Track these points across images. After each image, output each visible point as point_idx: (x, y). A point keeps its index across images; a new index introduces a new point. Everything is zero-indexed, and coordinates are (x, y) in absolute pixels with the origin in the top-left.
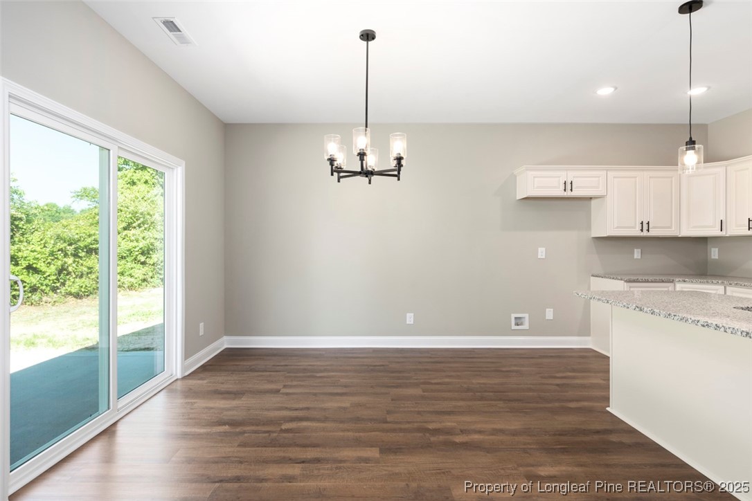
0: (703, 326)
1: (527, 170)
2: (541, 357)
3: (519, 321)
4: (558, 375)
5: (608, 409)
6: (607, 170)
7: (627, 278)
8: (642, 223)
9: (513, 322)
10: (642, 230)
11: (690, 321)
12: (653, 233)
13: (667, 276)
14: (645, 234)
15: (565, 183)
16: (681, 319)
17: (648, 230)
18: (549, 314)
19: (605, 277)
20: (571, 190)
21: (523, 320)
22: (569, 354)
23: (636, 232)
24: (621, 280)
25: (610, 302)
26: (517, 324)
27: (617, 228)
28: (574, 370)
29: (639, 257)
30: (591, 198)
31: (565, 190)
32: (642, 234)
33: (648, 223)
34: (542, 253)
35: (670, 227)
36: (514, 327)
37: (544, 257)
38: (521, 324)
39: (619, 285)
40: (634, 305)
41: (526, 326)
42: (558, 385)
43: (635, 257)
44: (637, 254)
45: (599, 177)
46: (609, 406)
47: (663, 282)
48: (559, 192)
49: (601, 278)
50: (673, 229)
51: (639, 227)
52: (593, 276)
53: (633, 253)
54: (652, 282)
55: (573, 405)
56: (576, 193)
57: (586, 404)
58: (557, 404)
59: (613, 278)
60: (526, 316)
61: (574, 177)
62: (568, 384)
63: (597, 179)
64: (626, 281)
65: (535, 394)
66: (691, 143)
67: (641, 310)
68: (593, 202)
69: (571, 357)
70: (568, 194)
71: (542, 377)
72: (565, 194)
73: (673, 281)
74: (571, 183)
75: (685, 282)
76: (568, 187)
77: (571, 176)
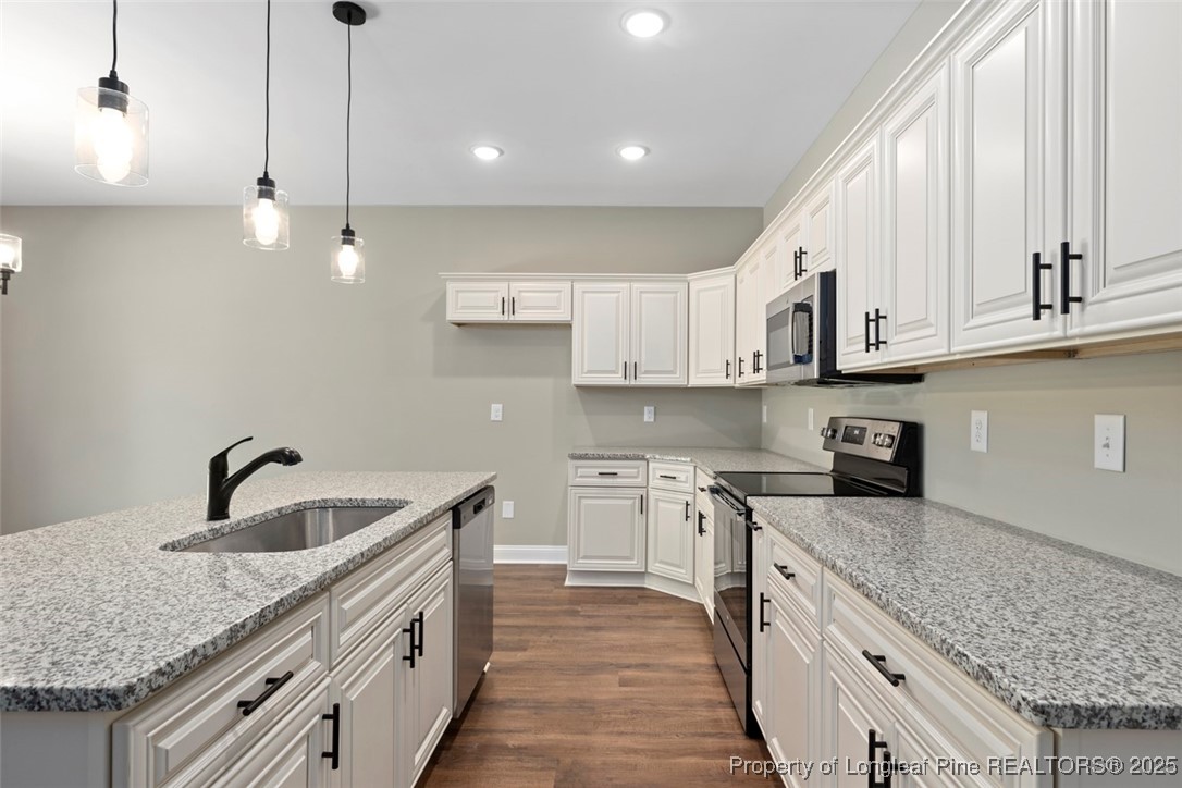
1: (446, 279)
6: (573, 280)
10: (625, 377)
12: (645, 380)
14: (631, 381)
15: (502, 301)
18: (507, 510)
23: (617, 379)
27: (589, 372)
29: (652, 420)
31: (503, 312)
32: (627, 382)
33: (635, 366)
34: (496, 412)
35: (673, 373)
37: (500, 419)
43: (646, 419)
44: (648, 415)
45: (560, 292)
47: (627, 459)
48: (495, 316)
50: (677, 375)
53: (643, 414)
56: (522, 317)
61: (517, 291)
66: (348, 234)
70: (511, 317)
72: (506, 318)
73: (643, 459)
74: (513, 301)
75: (654, 458)
76: (510, 307)
77: (514, 289)
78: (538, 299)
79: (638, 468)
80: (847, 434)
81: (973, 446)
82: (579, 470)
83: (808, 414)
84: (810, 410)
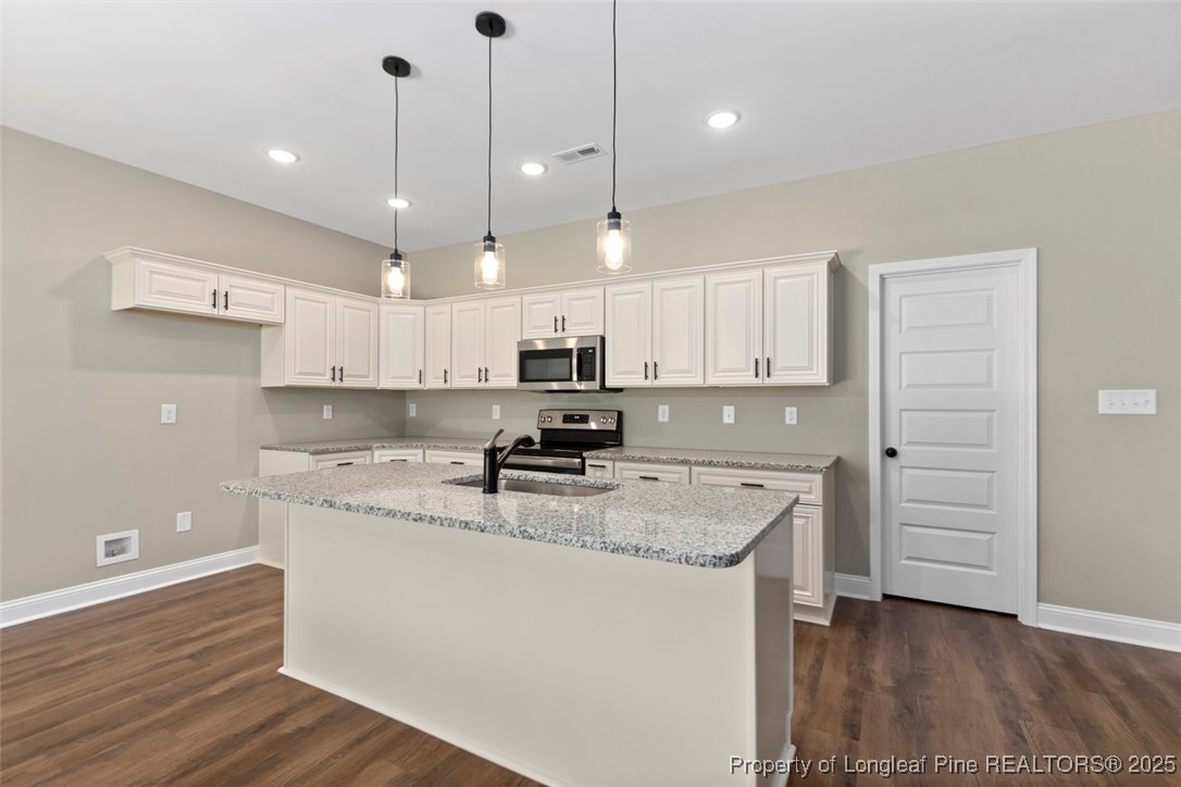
0: (415, 520)
1: (135, 255)
2: (163, 606)
3: (114, 548)
4: (194, 634)
5: (281, 670)
6: (286, 285)
7: (313, 448)
8: (334, 369)
9: (101, 550)
10: (333, 379)
11: (399, 515)
12: (348, 383)
13: (364, 442)
14: (337, 384)
15: (215, 294)
16: (387, 514)
17: (341, 379)
18: (184, 522)
19: (282, 449)
20: (226, 307)
21: (127, 542)
22: (219, 585)
23: (325, 381)
24: (305, 451)
25: (283, 497)
26: (110, 554)
27: (301, 374)
28: (226, 614)
29: (330, 417)
30: (261, 325)
31: (214, 305)
32: (333, 384)
33: (341, 370)
34: (168, 412)
35: (367, 377)
36: (102, 560)
37: (172, 420)
38: (122, 551)
39: (300, 462)
40: (321, 499)
41: (133, 552)
42: (191, 656)
43: (325, 417)
44: (327, 413)
45: (273, 293)
46: (282, 665)
47: (359, 450)
48: (203, 307)
49: (275, 452)
50: (370, 379)
51: (329, 375)
52: (262, 448)
53: (322, 412)
54: (346, 451)
55: (215, 690)
56: (232, 313)
57: (243, 676)
58: (185, 702)
59: (294, 450)
60: (134, 534)
61: (231, 286)
62: (212, 647)
63: (270, 296)
64: (312, 454)
65: (138, 696)
67: (331, 506)
68: (264, 332)
69: (224, 588)
70: (220, 312)
71: (159, 651)
72: (215, 311)
73: (369, 449)
74: (226, 296)
75: (383, 447)
76: (221, 301)
77: (225, 283)
78: (252, 298)
79: (365, 456)
80: (568, 419)
81: (660, 419)
82: (320, 464)
83: (491, 409)
84: (494, 407)
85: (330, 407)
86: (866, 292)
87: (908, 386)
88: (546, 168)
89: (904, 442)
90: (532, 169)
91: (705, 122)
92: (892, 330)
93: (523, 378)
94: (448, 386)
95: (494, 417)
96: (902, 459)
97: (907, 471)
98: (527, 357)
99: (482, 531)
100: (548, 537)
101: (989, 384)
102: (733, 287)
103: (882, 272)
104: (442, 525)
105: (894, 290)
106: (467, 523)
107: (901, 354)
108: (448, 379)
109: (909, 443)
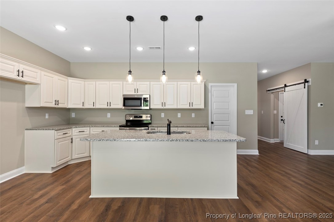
8: (56, 101)
15: (19, 71)
17: (58, 104)
19: (39, 129)
20: (22, 77)
23: (53, 105)
24: (53, 130)
27: (46, 102)
33: (58, 101)
35: (64, 104)
46: (91, 196)
48: (14, 76)
49: (35, 131)
50: (65, 105)
51: (54, 103)
52: (26, 130)
53: (45, 116)
54: (65, 129)
59: (46, 130)
61: (24, 69)
63: (36, 73)
64: (56, 130)
72: (18, 78)
75: (76, 127)
76: (21, 74)
77: (22, 67)
79: (70, 131)
80: (135, 117)
81: (162, 117)
82: (58, 134)
83: (107, 114)
84: (108, 114)
85: (48, 114)
86: (208, 89)
87: (215, 109)
88: (143, 49)
89: (214, 120)
90: (140, 49)
91: (188, 49)
92: (213, 97)
93: (124, 105)
94: (94, 107)
95: (108, 117)
96: (214, 124)
97: (215, 126)
98: (126, 99)
99: (192, 141)
100: (210, 140)
101: (229, 109)
102: (184, 85)
103: (212, 85)
104: (180, 141)
105: (213, 89)
106: (187, 140)
107: (214, 102)
108: (94, 105)
109: (215, 121)
